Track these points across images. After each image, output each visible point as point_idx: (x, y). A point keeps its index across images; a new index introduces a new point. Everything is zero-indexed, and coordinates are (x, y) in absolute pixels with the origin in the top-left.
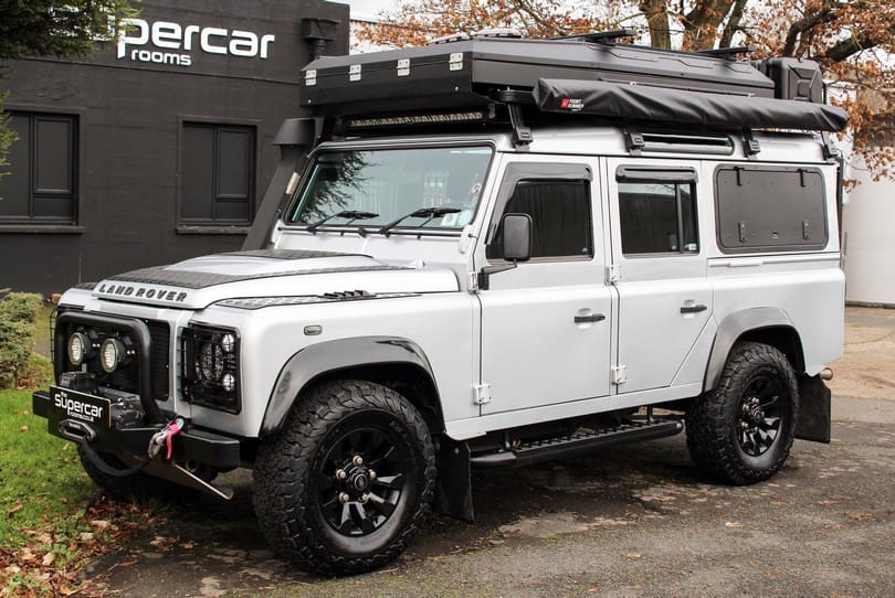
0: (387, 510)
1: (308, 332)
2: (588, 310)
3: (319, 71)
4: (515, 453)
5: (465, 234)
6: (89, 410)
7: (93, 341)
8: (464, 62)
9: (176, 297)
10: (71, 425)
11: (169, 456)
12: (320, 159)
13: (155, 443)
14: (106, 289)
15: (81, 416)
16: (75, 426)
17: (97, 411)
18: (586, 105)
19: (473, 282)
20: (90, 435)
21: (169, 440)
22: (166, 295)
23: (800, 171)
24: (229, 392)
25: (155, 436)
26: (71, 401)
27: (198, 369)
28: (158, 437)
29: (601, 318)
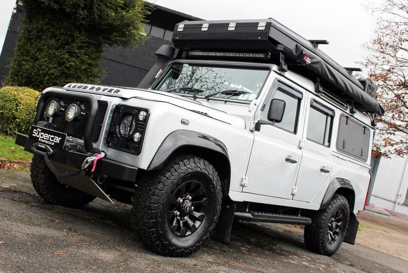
0: (193, 230)
1: (183, 122)
2: (291, 156)
3: (185, 25)
4: (252, 214)
5: (252, 103)
6: (52, 138)
7: (61, 106)
8: (266, 26)
9: (113, 91)
10: (40, 146)
11: (93, 170)
12: (174, 67)
13: (87, 162)
14: (72, 86)
15: (46, 142)
16: (42, 146)
17: (58, 140)
18: (312, 63)
19: (253, 126)
20: (50, 151)
21: (95, 162)
22: (107, 90)
23: (365, 127)
24: (136, 142)
25: (87, 158)
26: (43, 134)
27: (117, 130)
28: (90, 159)
29: (295, 162)
